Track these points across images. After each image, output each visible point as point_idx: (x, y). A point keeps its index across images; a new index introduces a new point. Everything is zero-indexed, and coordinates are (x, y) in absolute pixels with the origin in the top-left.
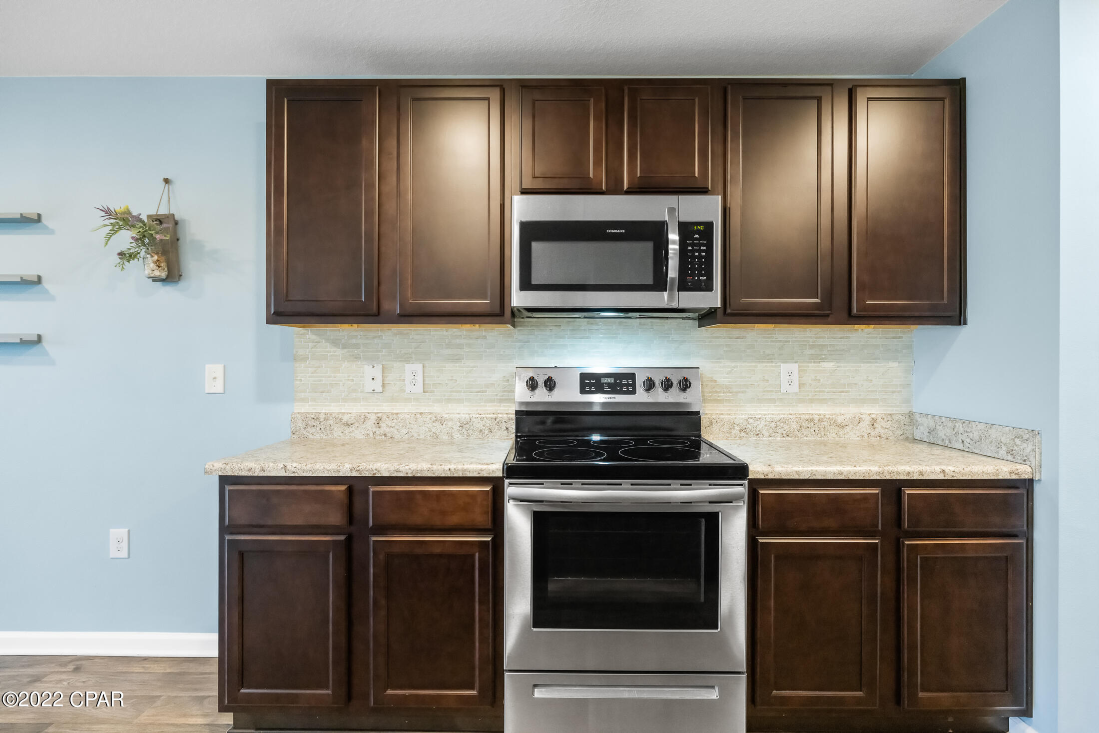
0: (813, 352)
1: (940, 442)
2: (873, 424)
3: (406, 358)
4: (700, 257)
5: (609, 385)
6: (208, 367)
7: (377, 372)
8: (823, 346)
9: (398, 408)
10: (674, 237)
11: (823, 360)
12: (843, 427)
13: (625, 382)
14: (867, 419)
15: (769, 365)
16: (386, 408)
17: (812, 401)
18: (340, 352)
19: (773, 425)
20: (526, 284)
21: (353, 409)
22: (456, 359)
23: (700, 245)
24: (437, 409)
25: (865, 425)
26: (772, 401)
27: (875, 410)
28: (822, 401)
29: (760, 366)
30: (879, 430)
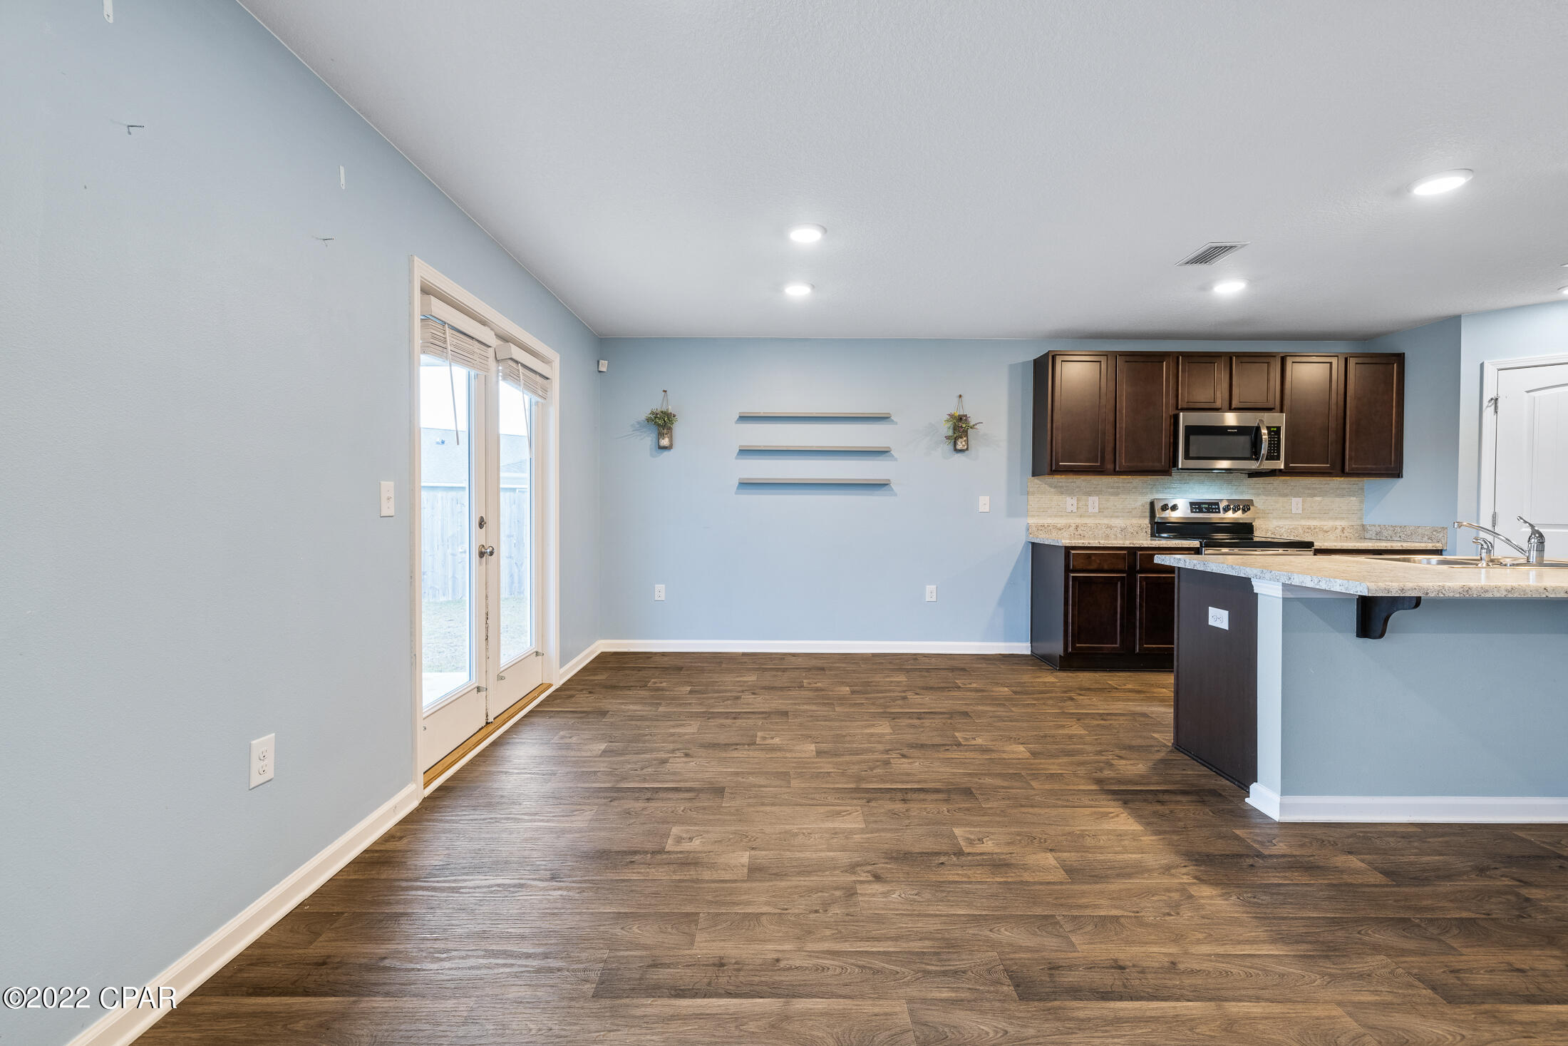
0: (1310, 491)
1: (1384, 538)
2: (1343, 529)
3: (1089, 494)
4: (1274, 444)
5: (1206, 508)
6: (981, 498)
7: (1074, 501)
8: (1316, 488)
9: (1085, 521)
10: (1264, 431)
11: (1315, 496)
12: (1327, 532)
13: (1214, 507)
14: (1340, 528)
15: (1286, 498)
16: (1078, 521)
17: (1309, 518)
18: (1052, 490)
19: (1289, 531)
20: (1187, 457)
21: (1061, 522)
22: (1117, 494)
23: (1274, 438)
24: (1106, 521)
25: (1338, 531)
26: (1286, 518)
27: (1344, 523)
28: (1315, 518)
29: (1281, 499)
30: (1346, 534)
